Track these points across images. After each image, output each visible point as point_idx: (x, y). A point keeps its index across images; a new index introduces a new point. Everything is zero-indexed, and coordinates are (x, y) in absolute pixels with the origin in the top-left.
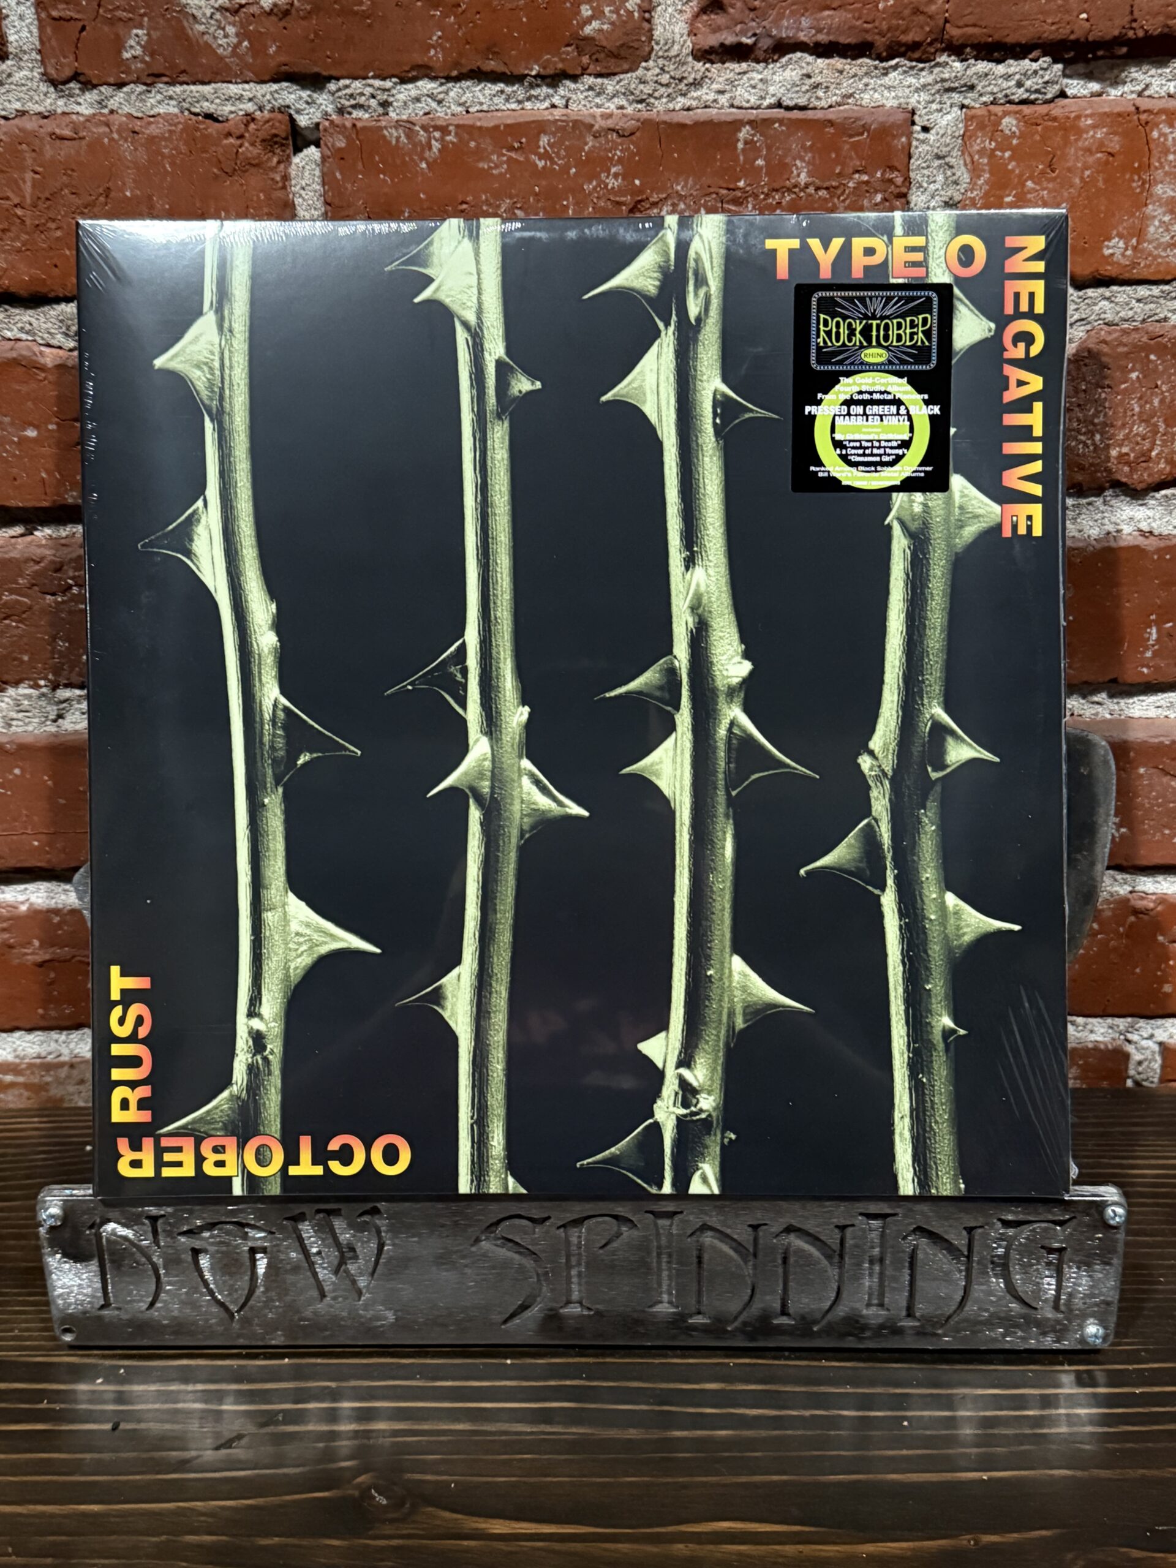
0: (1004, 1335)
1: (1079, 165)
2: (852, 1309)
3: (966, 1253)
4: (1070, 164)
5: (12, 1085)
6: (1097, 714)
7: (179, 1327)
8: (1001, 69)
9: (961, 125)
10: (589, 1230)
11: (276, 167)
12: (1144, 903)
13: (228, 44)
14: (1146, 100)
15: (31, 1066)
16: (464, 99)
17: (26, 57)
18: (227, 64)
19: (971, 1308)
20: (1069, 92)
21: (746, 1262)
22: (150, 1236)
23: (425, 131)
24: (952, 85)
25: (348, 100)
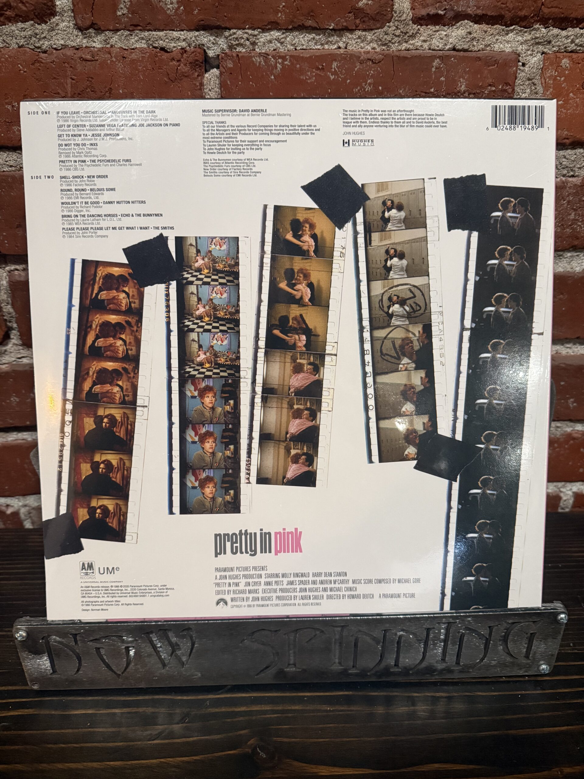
6: (568, 353)
8: (564, 33)
9: (541, 63)
11: (197, 78)
12: (578, 435)
16: (294, 42)
17: (66, 14)
18: (172, 20)
23: (274, 59)
24: (540, 41)
25: (235, 41)
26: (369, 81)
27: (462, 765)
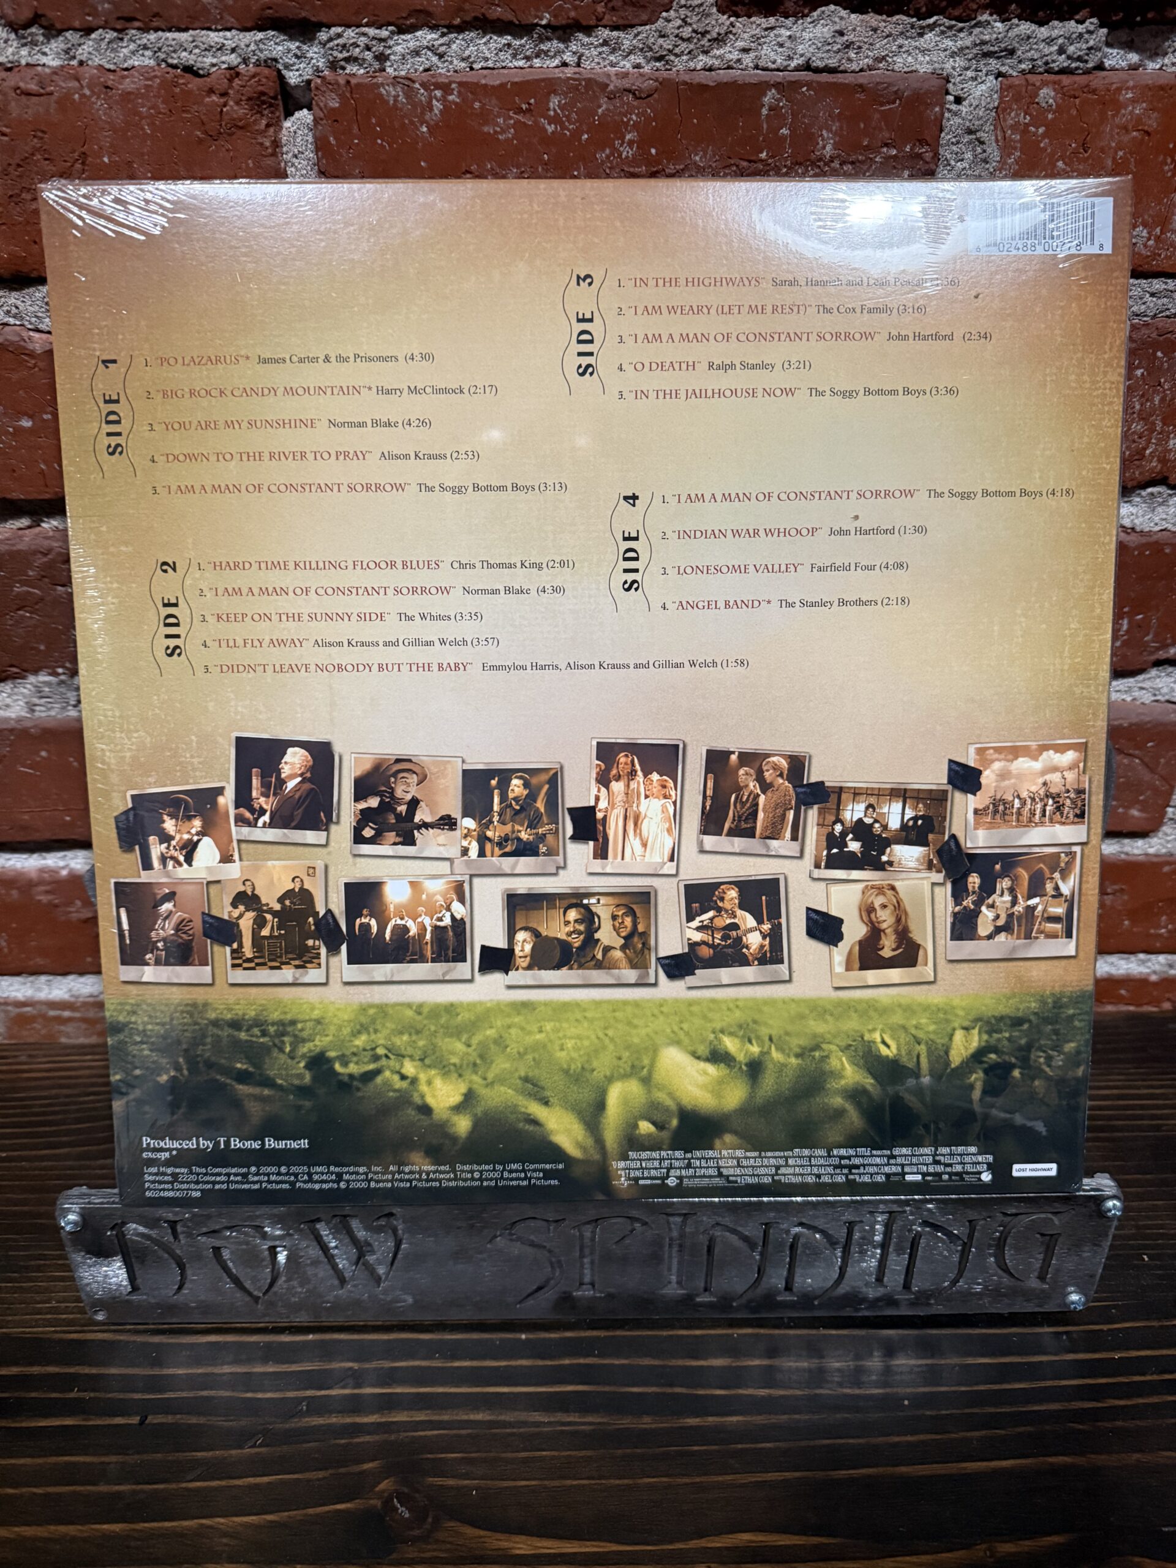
1: (1113, 145)
2: (853, 1287)
3: (965, 1240)
4: (1102, 144)
7: (205, 1308)
8: (1043, 32)
9: (995, 96)
11: (265, 131)
15: (85, 1003)
16: (467, 53)
18: (205, 6)
19: (962, 1284)
20: (1107, 63)
22: (171, 1236)
23: (426, 90)
24: (992, 49)
25: (341, 52)
26: (628, 137)
27: (797, 1537)
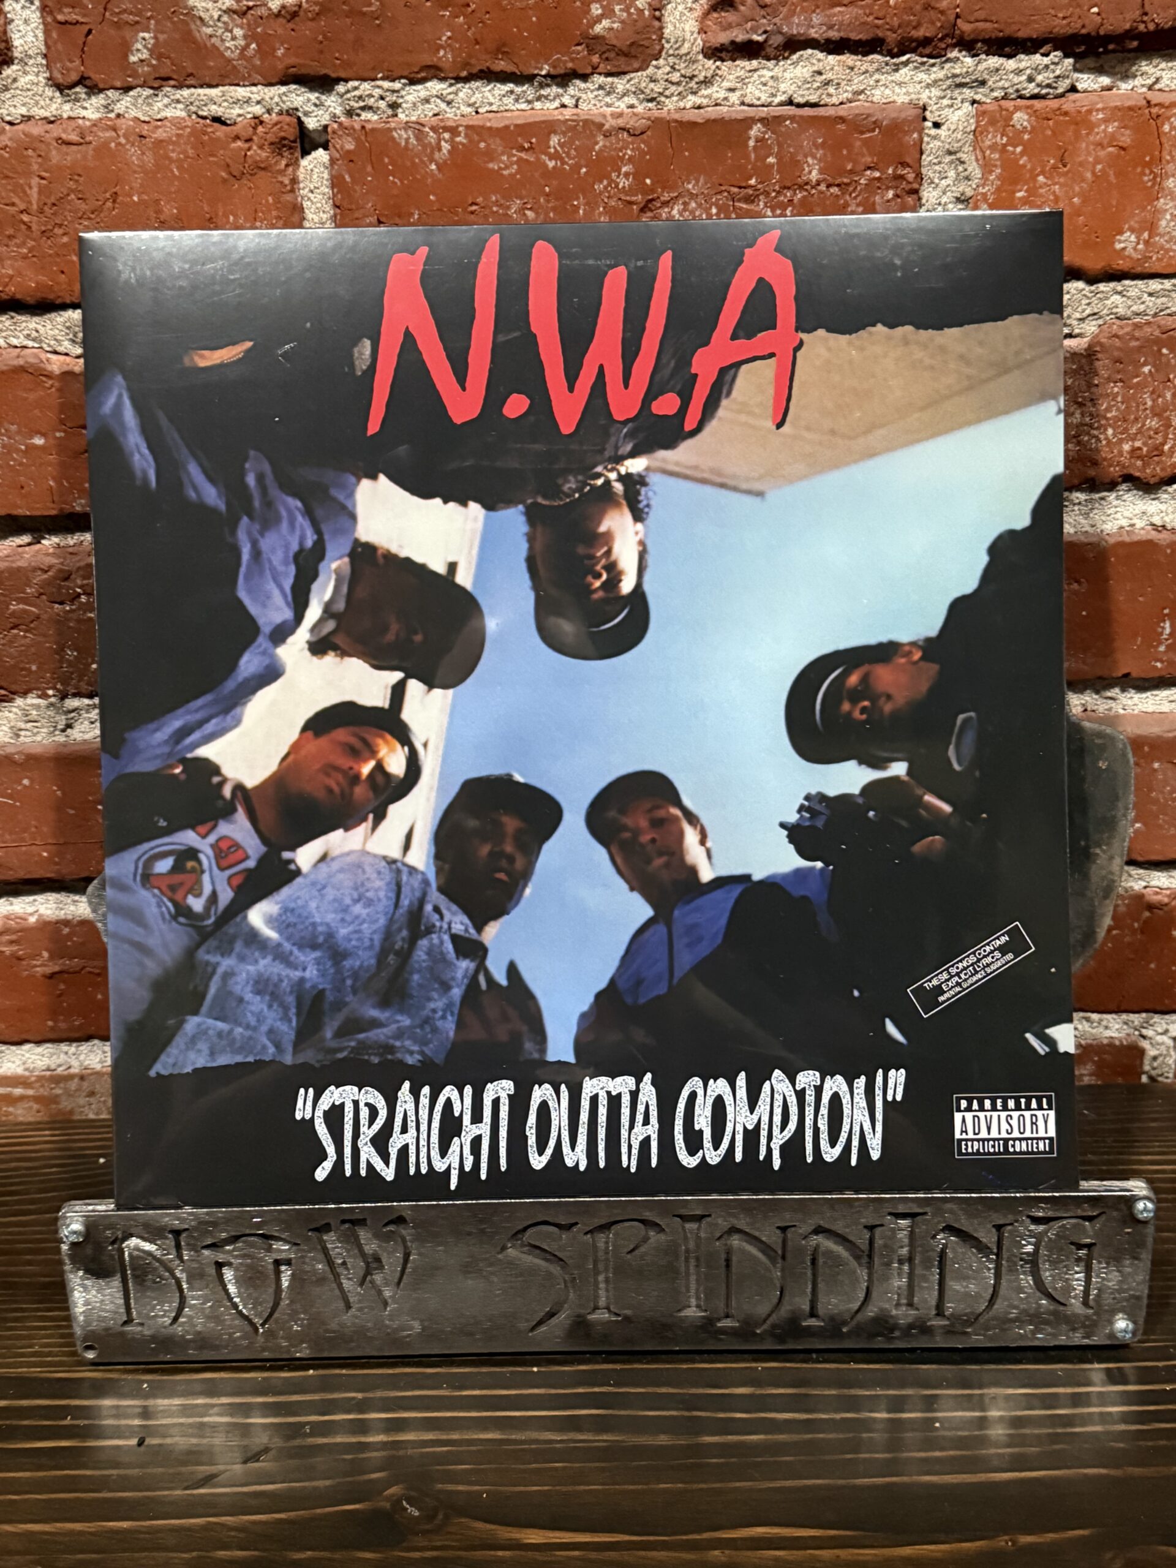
0: (1034, 1332)
1: (1091, 159)
2: (882, 1310)
3: (995, 1251)
4: (1081, 159)
5: (22, 1098)
6: (1110, 709)
7: (202, 1341)
8: (1011, 64)
9: (972, 121)
10: (616, 1234)
11: (285, 170)
12: (1159, 897)
13: (236, 47)
14: (1157, 93)
15: (40, 1078)
16: (473, 100)
17: (31, 62)
18: (234, 67)
19: (999, 1306)
20: (1080, 86)
21: (774, 1266)
22: (174, 1252)
23: (435, 133)
24: (964, 80)
25: (357, 102)
26: (624, 169)
